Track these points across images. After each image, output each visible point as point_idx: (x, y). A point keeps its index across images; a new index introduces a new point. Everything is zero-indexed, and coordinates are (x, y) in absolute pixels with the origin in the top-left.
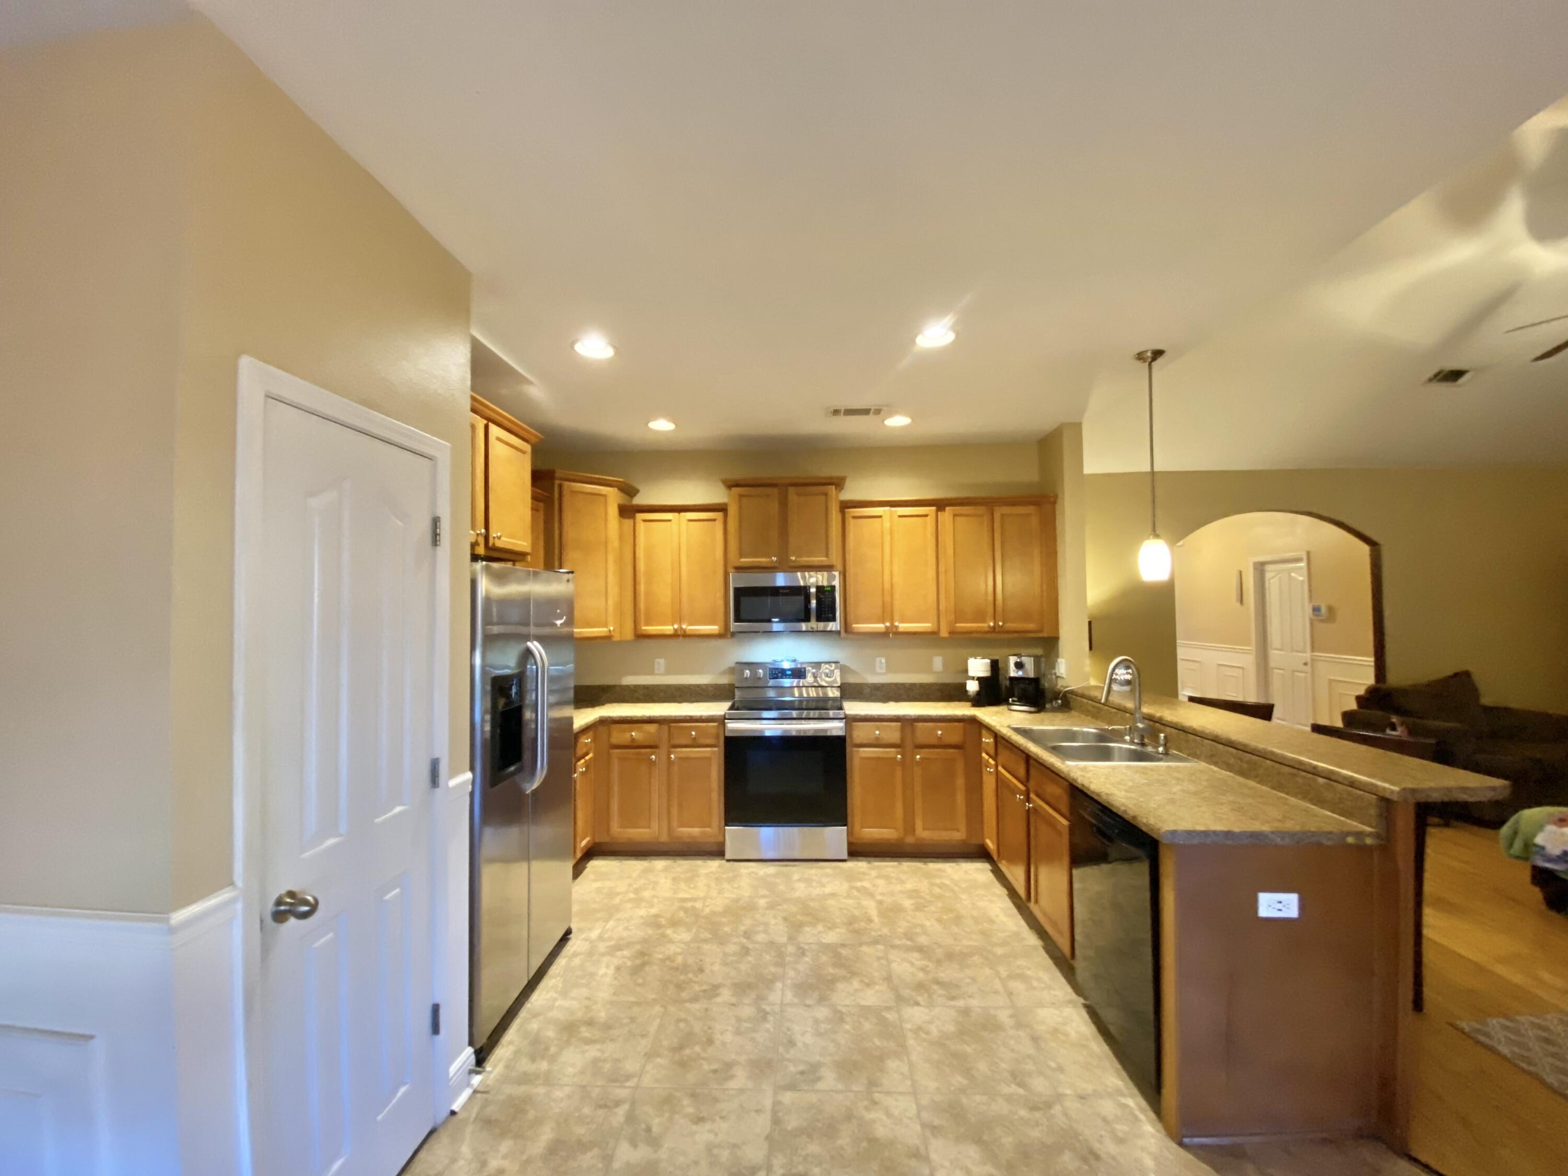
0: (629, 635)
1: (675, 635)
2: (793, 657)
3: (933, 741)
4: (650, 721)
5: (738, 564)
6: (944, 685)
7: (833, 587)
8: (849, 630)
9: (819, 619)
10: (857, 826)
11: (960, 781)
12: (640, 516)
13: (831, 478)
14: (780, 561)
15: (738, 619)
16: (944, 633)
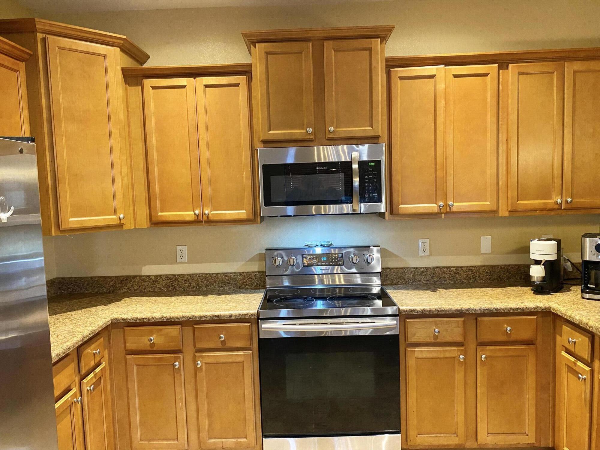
0: (143, 221)
1: (197, 221)
2: (328, 242)
3: (502, 338)
4: (170, 322)
5: (265, 138)
6: (493, 267)
7: (378, 163)
8: (394, 211)
9: (362, 200)
10: (412, 433)
11: (530, 381)
12: (148, 83)
13: (375, 28)
14: (314, 133)
15: (268, 202)
16: (504, 212)
